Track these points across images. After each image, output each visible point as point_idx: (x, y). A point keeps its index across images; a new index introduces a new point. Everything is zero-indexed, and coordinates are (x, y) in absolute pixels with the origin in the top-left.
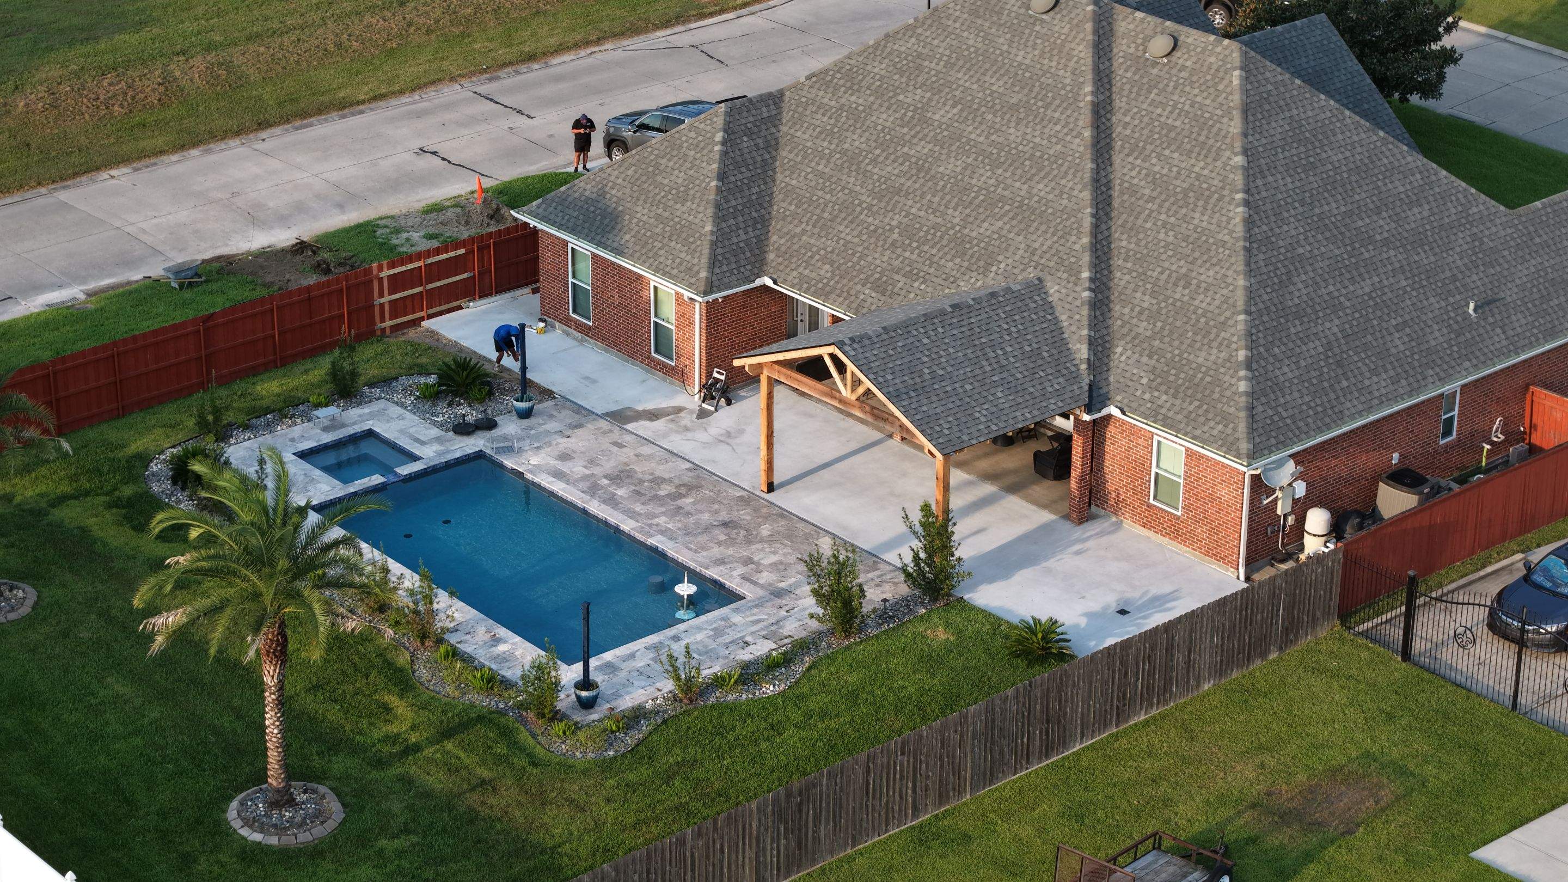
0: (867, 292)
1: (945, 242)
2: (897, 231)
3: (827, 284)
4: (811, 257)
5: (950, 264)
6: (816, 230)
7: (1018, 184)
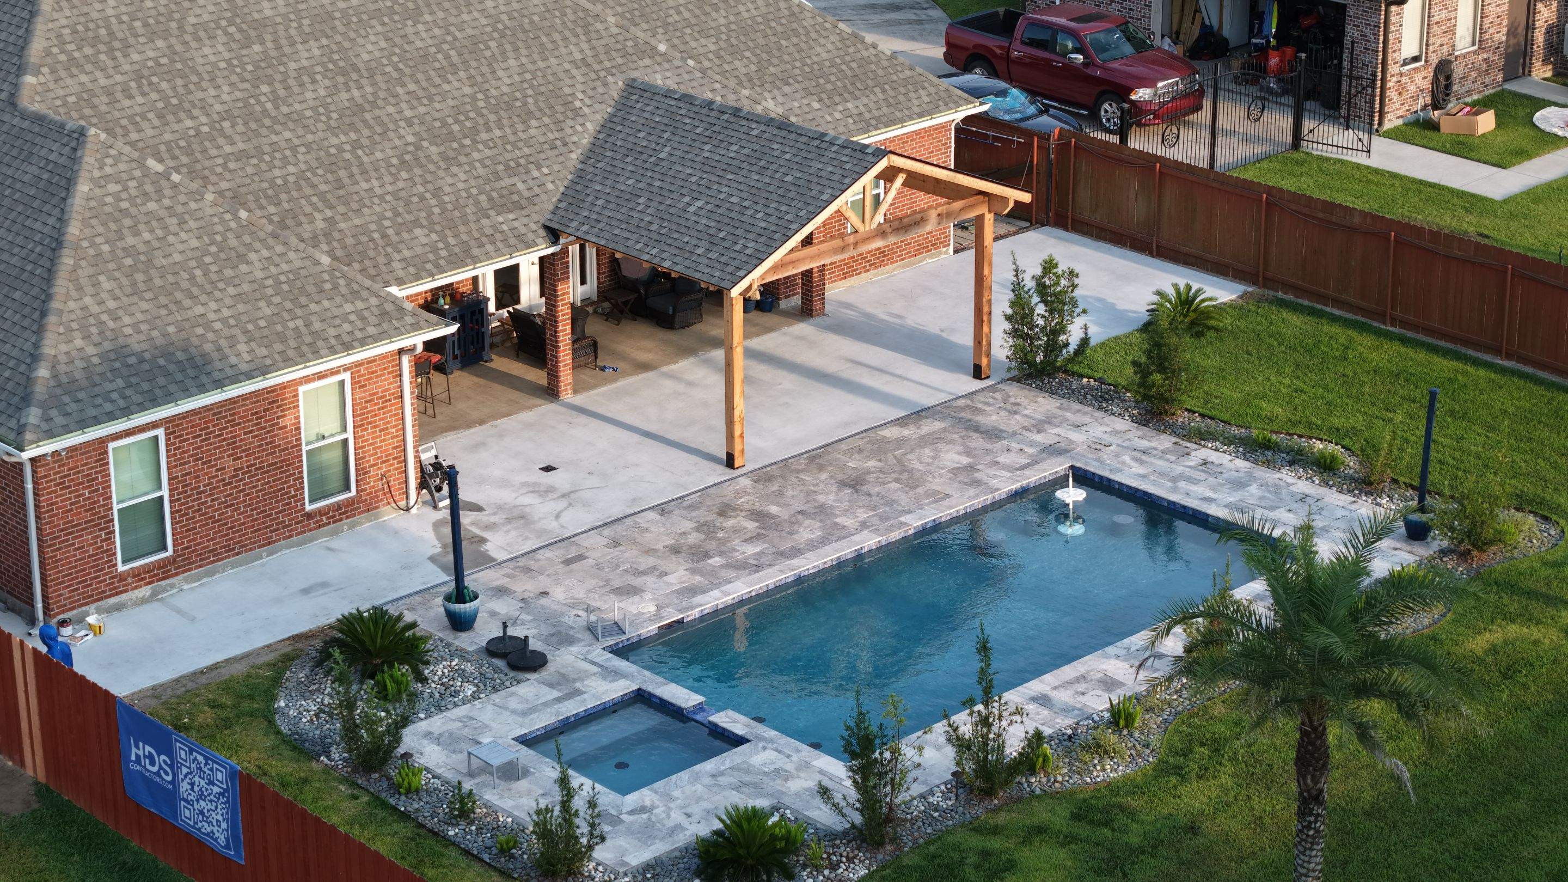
0: (500, 219)
1: (492, 117)
2: (425, 144)
3: (448, 246)
4: (384, 236)
5: (532, 132)
6: (342, 209)
7: (465, 17)
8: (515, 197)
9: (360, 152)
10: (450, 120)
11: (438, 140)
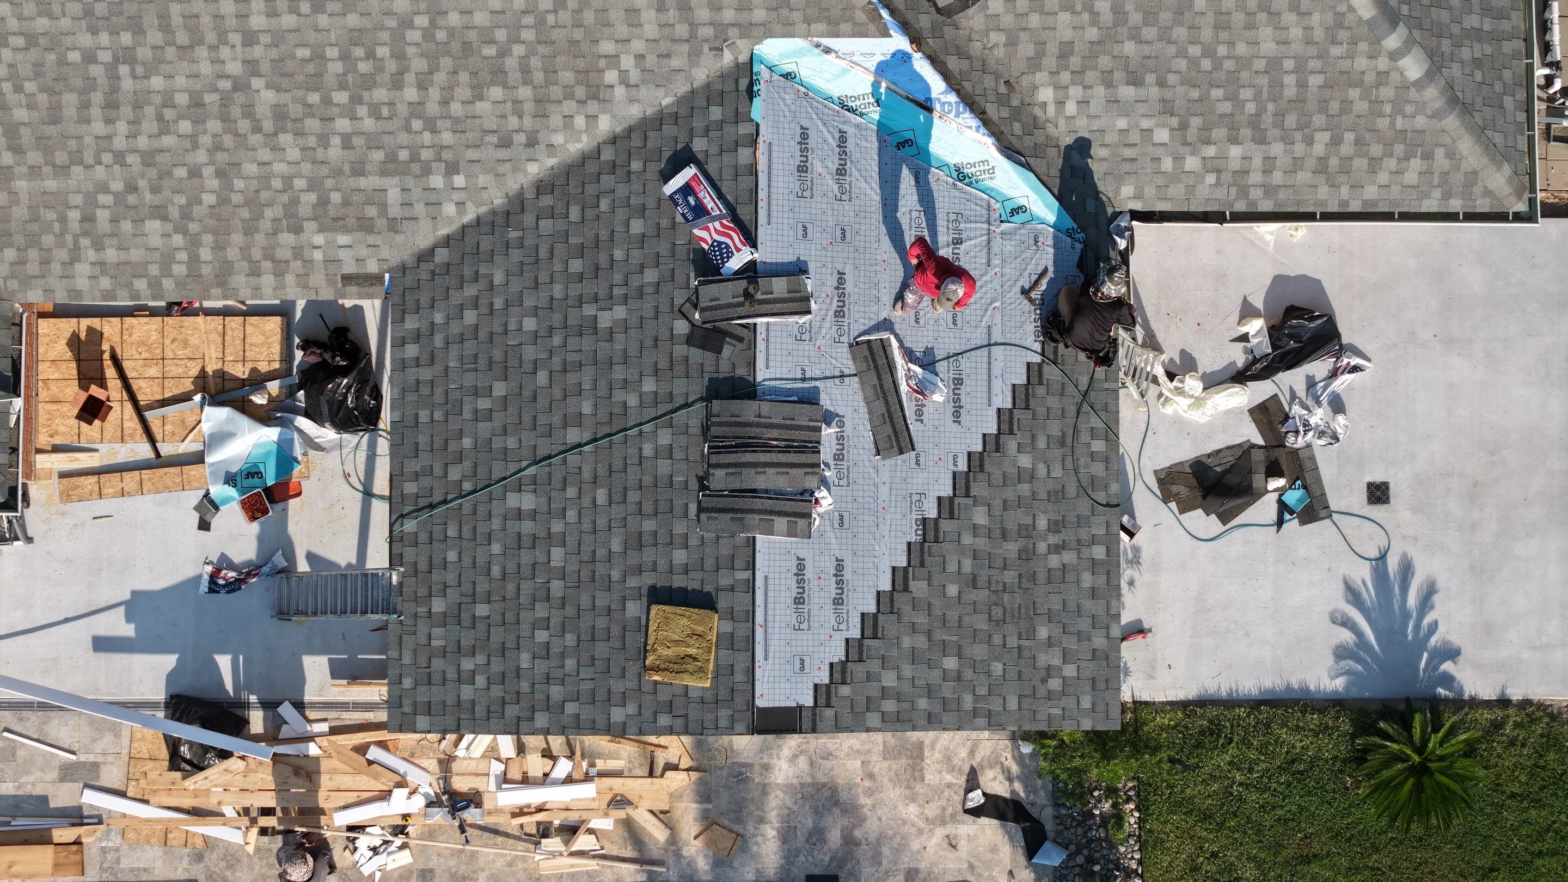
1: (418, 64)
8: (372, 211)
9: (124, 70)
10: (332, 53)
11: (285, 83)
